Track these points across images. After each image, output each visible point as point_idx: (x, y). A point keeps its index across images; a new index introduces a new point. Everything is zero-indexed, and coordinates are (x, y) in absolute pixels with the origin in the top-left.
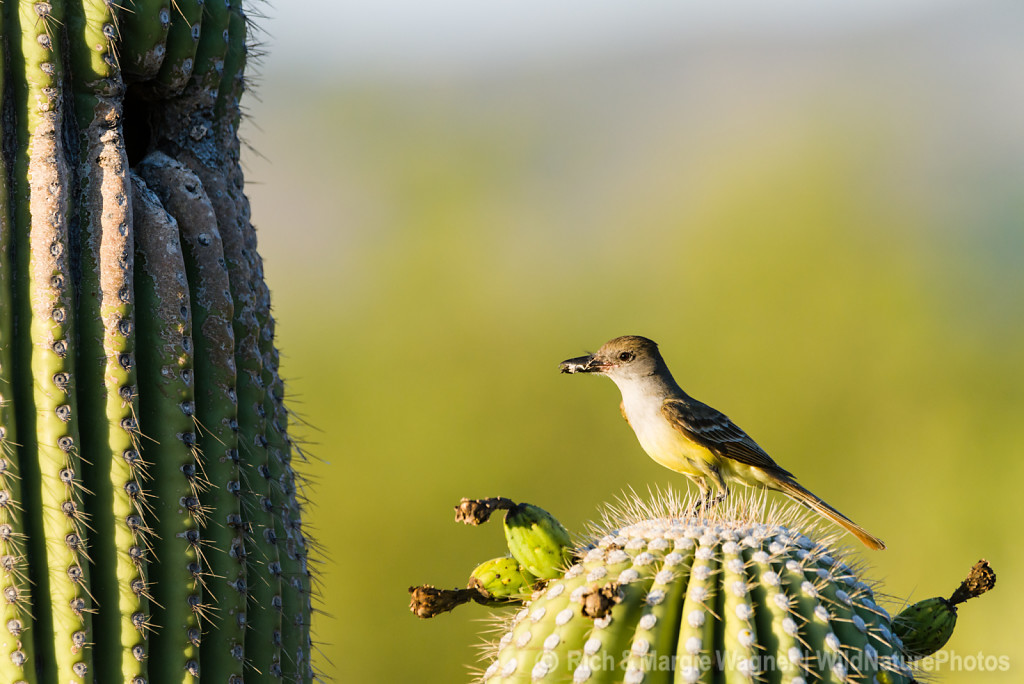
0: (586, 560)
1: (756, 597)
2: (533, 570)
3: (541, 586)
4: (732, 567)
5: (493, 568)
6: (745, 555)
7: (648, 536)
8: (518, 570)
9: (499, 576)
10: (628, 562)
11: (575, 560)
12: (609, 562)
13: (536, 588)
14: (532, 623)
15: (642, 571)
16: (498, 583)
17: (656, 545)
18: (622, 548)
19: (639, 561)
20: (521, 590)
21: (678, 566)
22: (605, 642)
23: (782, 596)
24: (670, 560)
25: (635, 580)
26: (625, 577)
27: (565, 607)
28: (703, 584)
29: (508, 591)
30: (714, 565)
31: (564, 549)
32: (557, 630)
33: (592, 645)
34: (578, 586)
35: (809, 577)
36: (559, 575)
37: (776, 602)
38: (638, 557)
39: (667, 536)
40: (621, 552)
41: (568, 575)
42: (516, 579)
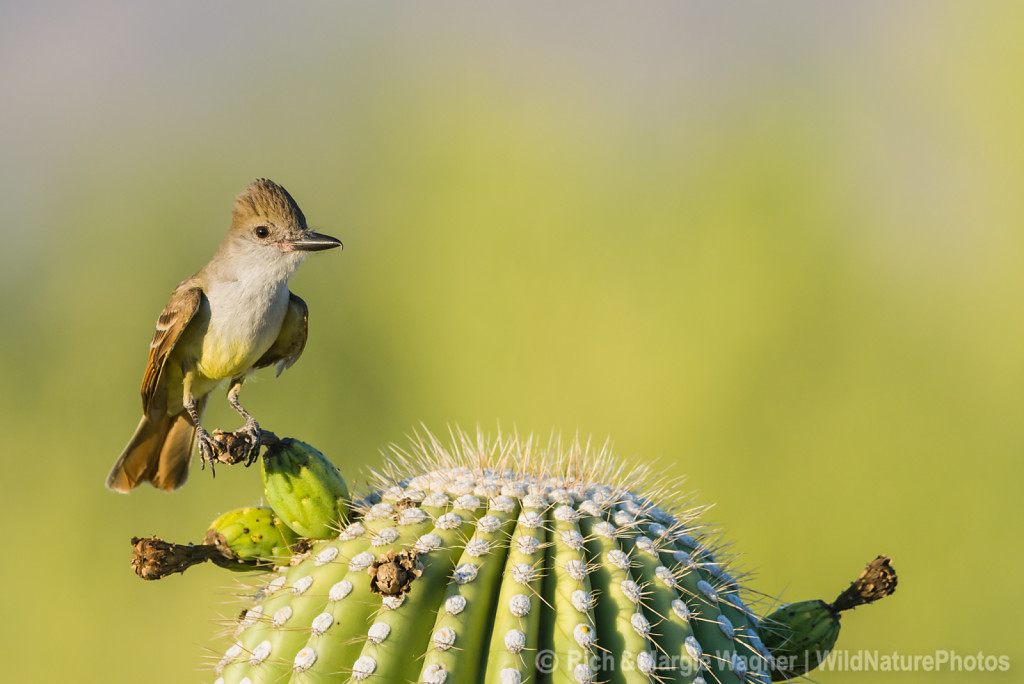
0: (368, 517)
1: (596, 582)
2: (296, 527)
3: (304, 547)
4: (566, 540)
5: (241, 520)
6: (583, 526)
7: (452, 490)
8: (272, 524)
9: (247, 531)
10: (427, 525)
11: (353, 517)
12: (402, 521)
13: (296, 550)
14: (293, 596)
15: (447, 537)
16: (246, 539)
17: (465, 503)
18: (418, 504)
19: (443, 524)
20: (276, 551)
21: (494, 533)
22: (396, 628)
23: (631, 584)
24: (484, 525)
25: (437, 547)
26: (424, 544)
27: (340, 579)
28: (529, 560)
29: (258, 550)
30: (543, 536)
31: (340, 501)
32: (329, 607)
33: (378, 629)
34: (359, 552)
35: (666, 561)
36: (331, 535)
37: (623, 591)
38: (442, 519)
39: (478, 491)
40: (417, 510)
41: (343, 535)
42: (269, 536)
